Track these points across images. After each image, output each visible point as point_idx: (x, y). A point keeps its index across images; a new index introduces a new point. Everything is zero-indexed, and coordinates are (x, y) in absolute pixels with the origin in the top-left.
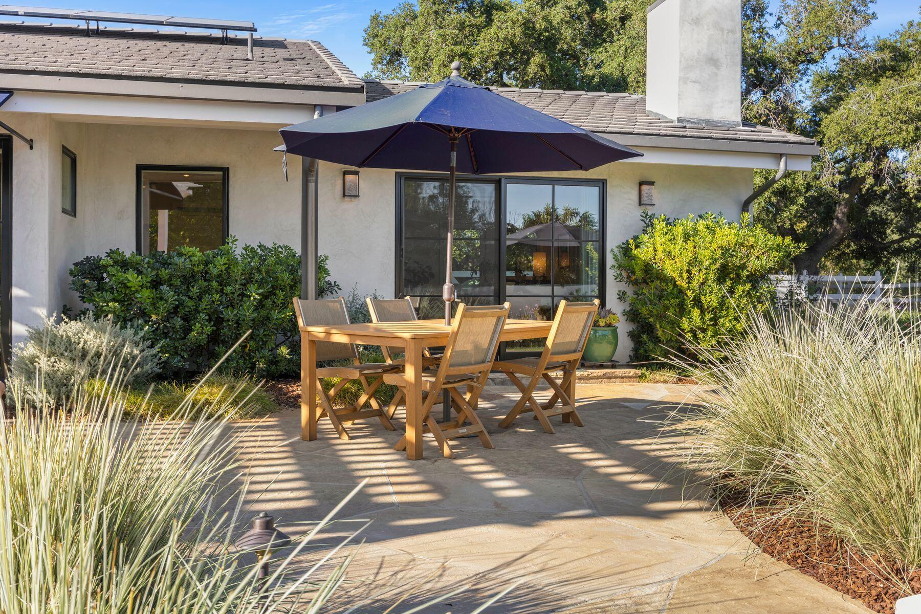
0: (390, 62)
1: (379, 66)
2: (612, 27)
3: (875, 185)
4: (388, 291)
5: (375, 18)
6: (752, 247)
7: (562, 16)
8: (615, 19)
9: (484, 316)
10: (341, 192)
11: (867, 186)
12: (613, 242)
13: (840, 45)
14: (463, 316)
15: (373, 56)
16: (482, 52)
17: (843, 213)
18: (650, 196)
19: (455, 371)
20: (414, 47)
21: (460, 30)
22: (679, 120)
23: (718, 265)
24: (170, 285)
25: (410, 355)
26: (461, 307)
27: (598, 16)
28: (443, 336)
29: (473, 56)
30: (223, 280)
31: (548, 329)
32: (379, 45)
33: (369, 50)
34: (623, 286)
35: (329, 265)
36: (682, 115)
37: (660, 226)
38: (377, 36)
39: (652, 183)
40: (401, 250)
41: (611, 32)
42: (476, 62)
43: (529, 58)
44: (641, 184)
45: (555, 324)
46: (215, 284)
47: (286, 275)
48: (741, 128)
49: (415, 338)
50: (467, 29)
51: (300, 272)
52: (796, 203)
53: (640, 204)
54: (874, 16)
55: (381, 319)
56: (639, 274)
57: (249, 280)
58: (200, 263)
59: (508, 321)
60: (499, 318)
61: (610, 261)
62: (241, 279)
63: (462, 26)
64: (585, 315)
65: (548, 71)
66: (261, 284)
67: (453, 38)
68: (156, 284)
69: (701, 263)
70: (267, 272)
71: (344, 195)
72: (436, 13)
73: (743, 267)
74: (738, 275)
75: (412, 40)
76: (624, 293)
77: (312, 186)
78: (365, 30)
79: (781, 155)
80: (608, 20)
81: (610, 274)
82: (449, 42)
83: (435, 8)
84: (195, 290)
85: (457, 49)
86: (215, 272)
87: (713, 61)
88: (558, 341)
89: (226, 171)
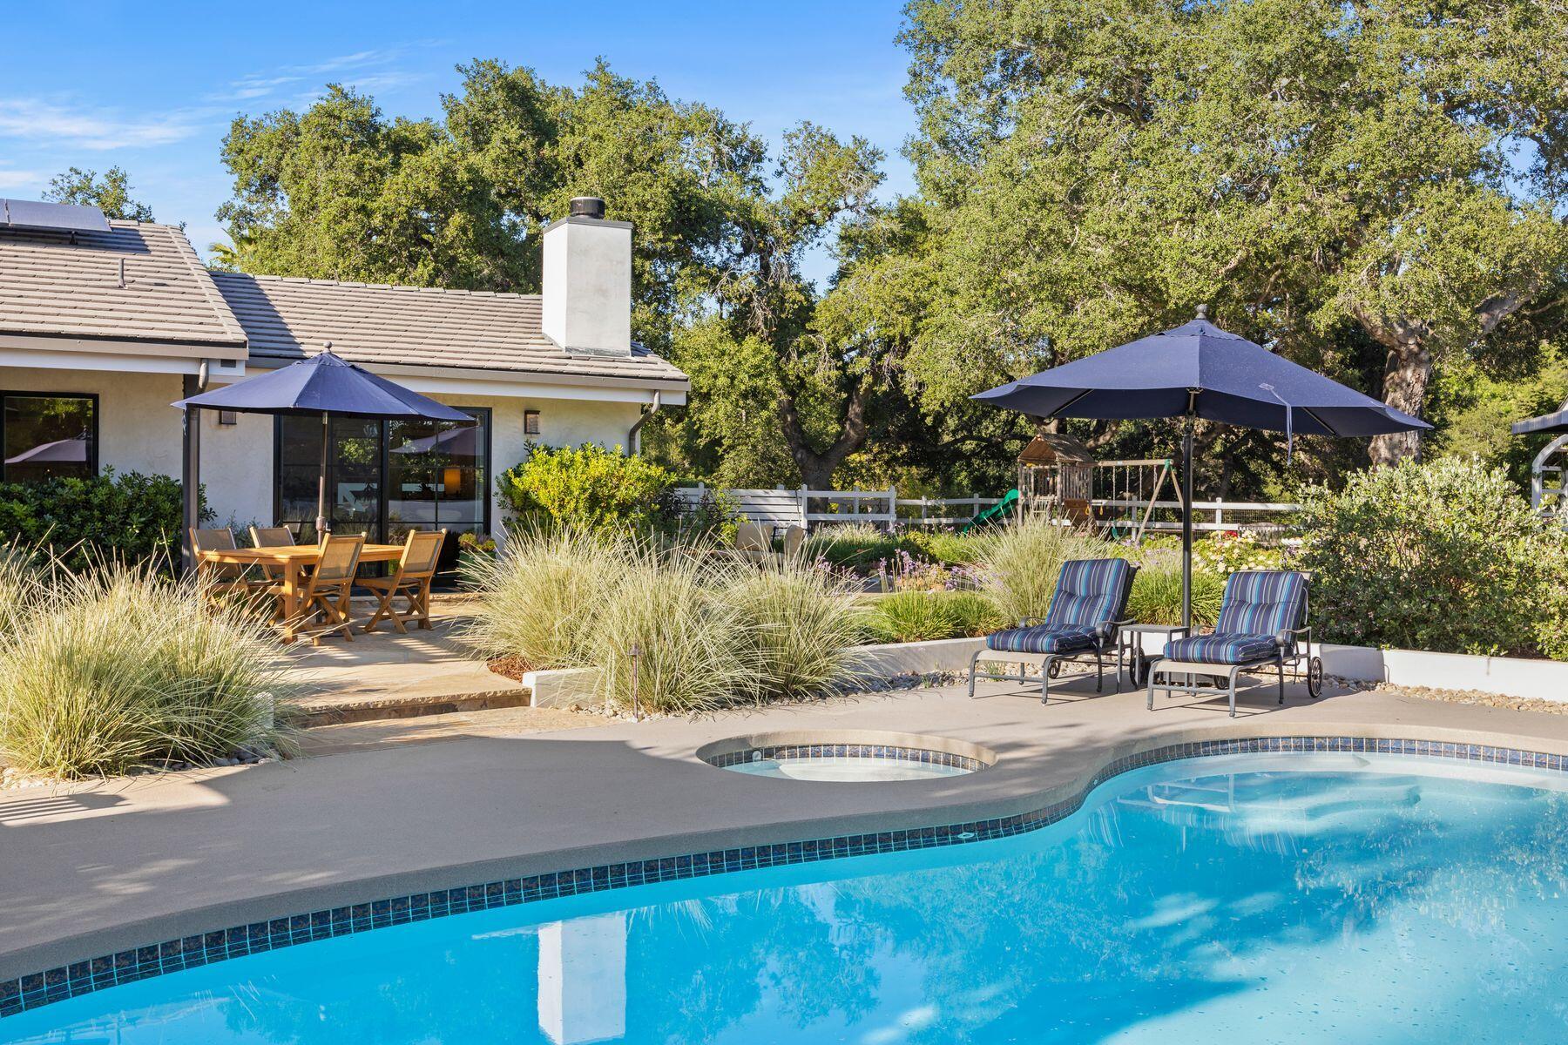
0: (262, 189)
1: (245, 193)
2: (564, 169)
3: (874, 383)
4: (267, 518)
5: (238, 125)
6: (623, 478)
7: (499, 151)
8: (568, 159)
9: (346, 542)
10: (217, 420)
11: (864, 386)
12: (497, 470)
13: (847, 207)
14: (329, 542)
15: (235, 178)
16: (385, 208)
17: (856, 414)
18: (536, 424)
19: (322, 582)
20: (296, 183)
21: (357, 175)
22: (568, 350)
23: (587, 495)
24: (52, 514)
25: (288, 573)
26: (327, 535)
27: (546, 151)
28: (314, 557)
29: (373, 212)
30: (105, 508)
31: (401, 553)
32: (244, 165)
33: (229, 169)
34: (507, 513)
35: (206, 494)
36: (570, 345)
37: (541, 456)
38: (242, 151)
39: (537, 412)
40: (279, 477)
41: (563, 175)
42: (377, 221)
43: (447, 217)
44: (527, 412)
45: (406, 548)
46: (96, 513)
47: (168, 505)
48: (630, 357)
49: (293, 559)
50: (367, 174)
51: (181, 502)
52: (767, 409)
53: (526, 432)
54: (882, 175)
55: (264, 544)
56: (518, 502)
57: (130, 508)
58: (82, 492)
59: (365, 546)
60: (358, 544)
61: (495, 488)
62: (123, 507)
63: (359, 170)
64: (435, 541)
65: (470, 234)
66: (142, 513)
67: (347, 186)
68: (39, 513)
69: (571, 493)
70: (148, 501)
71: (220, 423)
72: (326, 149)
73: (613, 496)
74: (608, 504)
75: (294, 173)
76: (509, 519)
77: (194, 423)
78: (224, 141)
79: (655, 391)
80: (560, 158)
81: (495, 501)
82: (343, 191)
83: (324, 142)
84: (77, 518)
85: (352, 201)
86: (96, 501)
87: (602, 292)
88: (409, 562)
89: (95, 397)
